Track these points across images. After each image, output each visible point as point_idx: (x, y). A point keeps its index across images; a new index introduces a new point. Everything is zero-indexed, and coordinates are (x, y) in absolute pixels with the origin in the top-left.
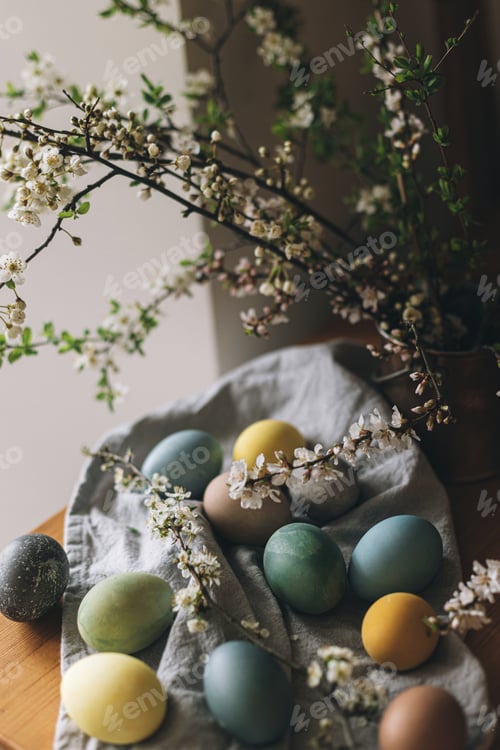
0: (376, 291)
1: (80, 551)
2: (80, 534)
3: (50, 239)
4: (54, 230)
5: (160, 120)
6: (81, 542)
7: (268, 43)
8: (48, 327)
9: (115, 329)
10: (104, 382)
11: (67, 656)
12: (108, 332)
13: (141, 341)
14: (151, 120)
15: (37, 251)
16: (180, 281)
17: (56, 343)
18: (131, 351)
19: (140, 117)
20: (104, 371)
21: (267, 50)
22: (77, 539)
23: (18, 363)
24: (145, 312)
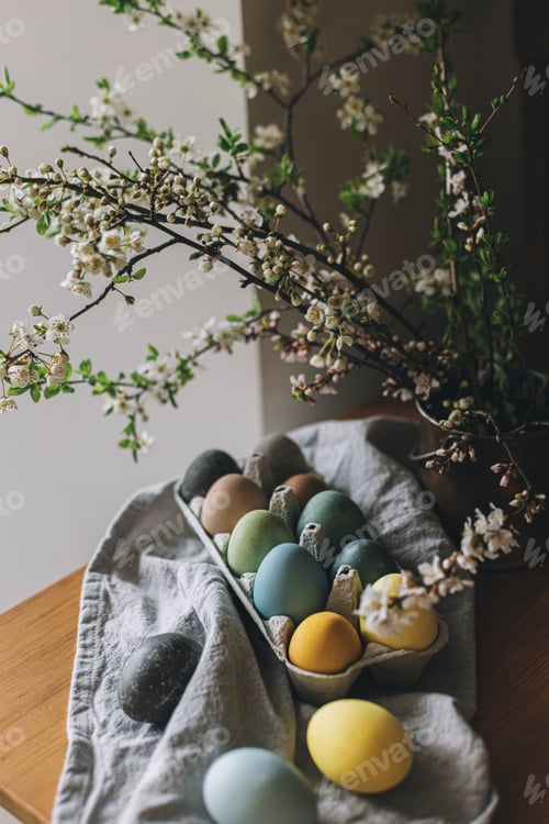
0: (431, 378)
1: (96, 606)
2: (98, 590)
3: (101, 299)
4: (107, 290)
5: (229, 167)
6: (97, 597)
7: (348, 107)
8: (86, 365)
9: (150, 376)
10: (131, 429)
11: (75, 714)
12: (142, 378)
13: (175, 391)
14: (221, 166)
15: (88, 307)
16: (225, 336)
17: (93, 383)
18: (164, 402)
19: (210, 162)
20: (132, 418)
21: (346, 115)
22: (94, 594)
23: (54, 399)
24: (184, 362)
